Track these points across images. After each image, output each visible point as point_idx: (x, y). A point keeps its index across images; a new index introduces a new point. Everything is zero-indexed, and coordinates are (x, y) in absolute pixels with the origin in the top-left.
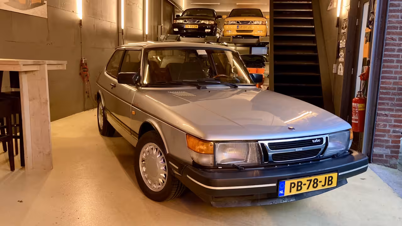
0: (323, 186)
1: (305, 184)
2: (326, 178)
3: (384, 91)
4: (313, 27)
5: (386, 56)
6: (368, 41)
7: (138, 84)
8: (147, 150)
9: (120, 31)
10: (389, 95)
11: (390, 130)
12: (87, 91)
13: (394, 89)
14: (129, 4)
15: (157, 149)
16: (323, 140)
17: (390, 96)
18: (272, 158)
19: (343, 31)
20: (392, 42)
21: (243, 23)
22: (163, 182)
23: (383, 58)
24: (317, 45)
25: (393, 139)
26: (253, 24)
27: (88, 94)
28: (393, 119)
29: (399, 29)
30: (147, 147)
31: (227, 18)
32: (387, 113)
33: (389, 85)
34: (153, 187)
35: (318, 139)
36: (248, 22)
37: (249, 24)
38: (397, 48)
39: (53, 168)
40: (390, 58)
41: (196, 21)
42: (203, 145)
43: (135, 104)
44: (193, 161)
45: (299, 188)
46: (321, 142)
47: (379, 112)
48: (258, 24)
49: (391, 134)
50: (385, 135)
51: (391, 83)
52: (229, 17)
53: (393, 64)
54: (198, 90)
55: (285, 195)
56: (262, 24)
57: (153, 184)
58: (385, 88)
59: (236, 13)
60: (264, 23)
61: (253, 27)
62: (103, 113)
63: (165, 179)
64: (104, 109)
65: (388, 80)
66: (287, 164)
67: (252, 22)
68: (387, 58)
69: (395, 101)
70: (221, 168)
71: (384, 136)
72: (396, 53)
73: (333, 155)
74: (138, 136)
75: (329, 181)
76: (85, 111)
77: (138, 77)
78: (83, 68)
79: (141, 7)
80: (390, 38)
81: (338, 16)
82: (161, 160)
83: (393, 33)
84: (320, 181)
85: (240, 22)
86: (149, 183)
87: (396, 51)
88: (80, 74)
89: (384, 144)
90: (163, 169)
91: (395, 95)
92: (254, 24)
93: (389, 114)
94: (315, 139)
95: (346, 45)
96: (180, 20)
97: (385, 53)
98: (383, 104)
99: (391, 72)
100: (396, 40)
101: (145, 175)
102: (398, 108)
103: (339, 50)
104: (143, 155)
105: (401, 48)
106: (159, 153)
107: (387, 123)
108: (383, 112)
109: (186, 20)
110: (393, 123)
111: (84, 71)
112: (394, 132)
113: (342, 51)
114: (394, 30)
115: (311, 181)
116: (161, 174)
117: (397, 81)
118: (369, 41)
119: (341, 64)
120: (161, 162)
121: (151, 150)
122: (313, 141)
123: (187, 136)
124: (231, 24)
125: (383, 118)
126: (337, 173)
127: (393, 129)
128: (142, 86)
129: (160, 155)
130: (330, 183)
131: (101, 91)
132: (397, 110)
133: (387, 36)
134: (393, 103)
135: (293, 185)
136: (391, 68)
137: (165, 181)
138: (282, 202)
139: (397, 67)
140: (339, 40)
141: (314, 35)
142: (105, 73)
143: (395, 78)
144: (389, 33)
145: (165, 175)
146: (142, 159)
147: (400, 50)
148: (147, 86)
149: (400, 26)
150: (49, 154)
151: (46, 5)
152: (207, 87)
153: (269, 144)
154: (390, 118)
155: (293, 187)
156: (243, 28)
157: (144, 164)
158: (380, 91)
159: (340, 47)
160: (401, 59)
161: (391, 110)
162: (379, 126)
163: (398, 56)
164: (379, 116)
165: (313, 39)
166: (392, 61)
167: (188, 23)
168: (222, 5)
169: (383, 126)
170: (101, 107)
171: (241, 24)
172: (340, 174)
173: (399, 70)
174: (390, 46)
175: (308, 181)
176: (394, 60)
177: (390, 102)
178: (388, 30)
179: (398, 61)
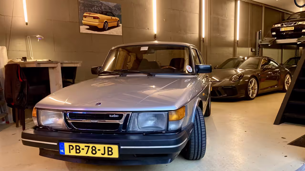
0: (102, 154)
1: (83, 149)
2: (104, 147)
9: (201, 40)
35: (116, 114)
41: (293, 23)
45: (78, 151)
55: (65, 154)
75: (108, 151)
79: (233, 18)
84: (99, 149)
96: (278, 25)
115: (89, 147)
122: (110, 115)
130: (110, 153)
151: (121, 27)
155: (72, 149)
167: (284, 26)
172: (122, 147)
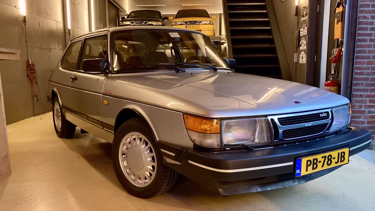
0: (336, 163)
1: (320, 162)
2: (339, 153)
3: (359, 71)
4: (268, 19)
5: (360, 35)
6: (340, 21)
7: (107, 71)
8: (128, 141)
9: (67, 31)
10: (363, 75)
11: (365, 111)
12: (36, 95)
13: (368, 69)
14: (74, 3)
15: (141, 139)
16: (329, 114)
17: (365, 76)
18: (283, 135)
19: (303, 19)
20: (365, 20)
21: (191, 23)
22: (151, 175)
23: (357, 38)
24: (273, 37)
25: (368, 120)
26: (201, 24)
27: (37, 97)
28: (368, 99)
29: (370, 7)
30: (128, 138)
31: (174, 19)
32: (362, 93)
33: (363, 64)
34: (138, 183)
35: (325, 113)
36: (196, 22)
37: (197, 24)
38: (369, 26)
39: (12, 173)
40: (363, 37)
41: (144, 22)
42: (206, 124)
43: (107, 92)
44: (195, 144)
45: (315, 166)
46: (327, 117)
47: (354, 93)
48: (206, 24)
49: (366, 114)
50: (361, 116)
51: (365, 63)
52: (176, 18)
53: (366, 43)
54: (177, 74)
55: (301, 175)
56: (210, 24)
57: (137, 180)
58: (360, 69)
59: (182, 14)
60: (212, 23)
61: (201, 27)
62: (61, 112)
63: (154, 172)
64: (62, 107)
65: (362, 60)
66: (295, 142)
67: (200, 22)
68: (360, 38)
69: (369, 81)
70: (229, 149)
71: (359, 117)
72: (369, 32)
73: (337, 131)
74: (113, 128)
75: (341, 157)
76: (35, 117)
77: (106, 64)
78: (30, 70)
79: (86, 7)
80: (362, 16)
81: (297, 4)
82: (147, 151)
83: (366, 12)
84: (334, 157)
85: (188, 22)
86: (132, 178)
87: (369, 30)
88: (28, 76)
89: (360, 125)
90: (150, 161)
91: (369, 75)
92: (203, 24)
93: (364, 95)
94: (322, 113)
95: (307, 32)
96: (127, 22)
97: (359, 32)
98: (358, 84)
99: (364, 52)
100: (368, 19)
101: (126, 170)
102: (372, 88)
103: (299, 38)
104: (123, 147)
105: (374, 26)
106: (143, 143)
107: (362, 104)
108: (358, 93)
109: (133, 22)
110: (368, 104)
111: (31, 73)
112: (369, 112)
113: (304, 39)
114: (366, 8)
115: (325, 157)
116: (148, 167)
117: (371, 60)
118: (342, 21)
119: (303, 52)
120: (147, 153)
121: (134, 140)
122: (320, 115)
123: (185, 116)
124: (179, 25)
125: (358, 99)
126: (348, 148)
127: (368, 110)
128: (112, 72)
129: (145, 145)
130: (343, 159)
131: (57, 89)
132: (372, 90)
133: (360, 15)
134: (368, 83)
135: (309, 163)
136: (365, 47)
137: (154, 174)
138: (293, 184)
139: (369, 46)
140: (298, 28)
141: (269, 28)
142: (60, 68)
143: (369, 58)
144: (362, 12)
145: (153, 167)
146: (122, 152)
147: (372, 29)
148: (117, 72)
149: (372, 4)
150: (7, 157)
152: (186, 71)
153: (279, 119)
154: (365, 99)
155: (310, 165)
156: (191, 28)
157: (125, 157)
158: (355, 71)
159: (301, 36)
160: (373, 38)
161: (366, 90)
162: (355, 107)
163: (370, 35)
164: (355, 97)
165: (269, 32)
166: (365, 40)
167: (135, 24)
168: (168, 6)
169: (358, 107)
170: (57, 107)
171: (189, 24)
172: (351, 149)
173: (372, 49)
174: (363, 25)
175: (322, 157)
176: (367, 39)
177: (364, 82)
178: (360, 9)
179: (371, 40)
